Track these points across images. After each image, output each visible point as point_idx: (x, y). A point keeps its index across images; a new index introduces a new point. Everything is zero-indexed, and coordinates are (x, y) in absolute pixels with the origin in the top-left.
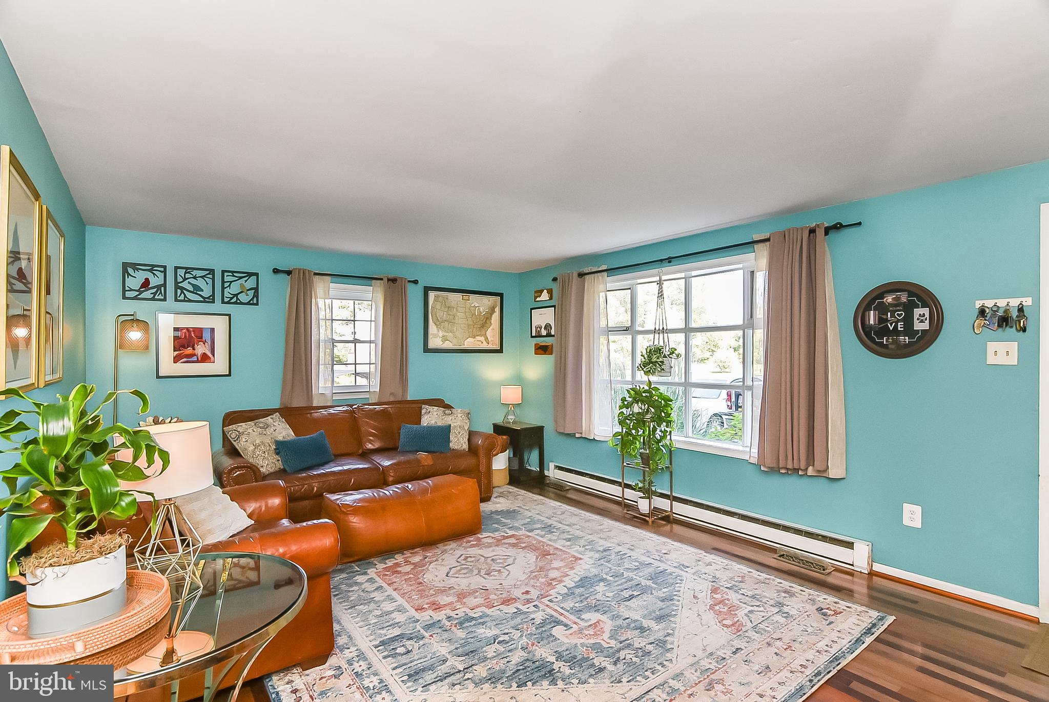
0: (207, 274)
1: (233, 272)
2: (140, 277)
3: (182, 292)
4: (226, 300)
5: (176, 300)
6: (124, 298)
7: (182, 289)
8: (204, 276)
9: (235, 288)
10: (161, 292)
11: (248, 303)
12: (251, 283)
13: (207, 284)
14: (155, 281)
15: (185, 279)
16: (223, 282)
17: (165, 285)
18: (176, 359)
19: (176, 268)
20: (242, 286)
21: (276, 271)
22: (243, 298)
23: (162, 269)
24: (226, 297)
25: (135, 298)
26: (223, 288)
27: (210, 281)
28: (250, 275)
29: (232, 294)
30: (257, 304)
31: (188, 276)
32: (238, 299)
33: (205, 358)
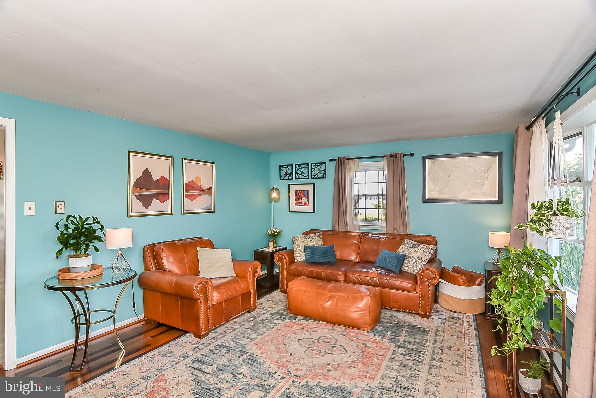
0: (306, 166)
1: (315, 163)
2: (284, 170)
3: (297, 175)
4: (313, 177)
5: (296, 179)
6: (280, 179)
7: (297, 173)
8: (305, 167)
9: (316, 171)
10: (291, 176)
11: (322, 178)
12: (323, 167)
13: (306, 170)
14: (289, 171)
15: (298, 169)
16: (312, 169)
17: (292, 173)
18: (296, 204)
19: (296, 165)
20: (319, 169)
21: (330, 160)
22: (320, 175)
23: (291, 166)
24: (313, 176)
25: (283, 179)
26: (312, 171)
27: (307, 169)
28: (322, 163)
29: (315, 174)
30: (325, 177)
31: (299, 168)
32: (317, 176)
33: (305, 204)
